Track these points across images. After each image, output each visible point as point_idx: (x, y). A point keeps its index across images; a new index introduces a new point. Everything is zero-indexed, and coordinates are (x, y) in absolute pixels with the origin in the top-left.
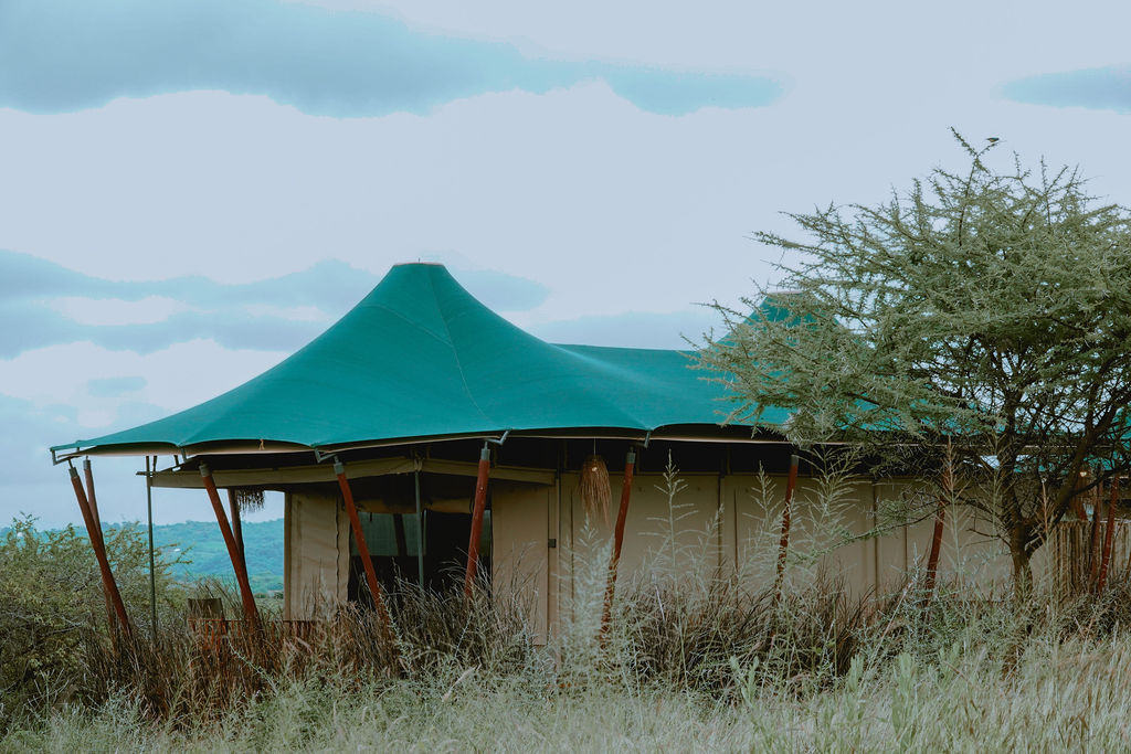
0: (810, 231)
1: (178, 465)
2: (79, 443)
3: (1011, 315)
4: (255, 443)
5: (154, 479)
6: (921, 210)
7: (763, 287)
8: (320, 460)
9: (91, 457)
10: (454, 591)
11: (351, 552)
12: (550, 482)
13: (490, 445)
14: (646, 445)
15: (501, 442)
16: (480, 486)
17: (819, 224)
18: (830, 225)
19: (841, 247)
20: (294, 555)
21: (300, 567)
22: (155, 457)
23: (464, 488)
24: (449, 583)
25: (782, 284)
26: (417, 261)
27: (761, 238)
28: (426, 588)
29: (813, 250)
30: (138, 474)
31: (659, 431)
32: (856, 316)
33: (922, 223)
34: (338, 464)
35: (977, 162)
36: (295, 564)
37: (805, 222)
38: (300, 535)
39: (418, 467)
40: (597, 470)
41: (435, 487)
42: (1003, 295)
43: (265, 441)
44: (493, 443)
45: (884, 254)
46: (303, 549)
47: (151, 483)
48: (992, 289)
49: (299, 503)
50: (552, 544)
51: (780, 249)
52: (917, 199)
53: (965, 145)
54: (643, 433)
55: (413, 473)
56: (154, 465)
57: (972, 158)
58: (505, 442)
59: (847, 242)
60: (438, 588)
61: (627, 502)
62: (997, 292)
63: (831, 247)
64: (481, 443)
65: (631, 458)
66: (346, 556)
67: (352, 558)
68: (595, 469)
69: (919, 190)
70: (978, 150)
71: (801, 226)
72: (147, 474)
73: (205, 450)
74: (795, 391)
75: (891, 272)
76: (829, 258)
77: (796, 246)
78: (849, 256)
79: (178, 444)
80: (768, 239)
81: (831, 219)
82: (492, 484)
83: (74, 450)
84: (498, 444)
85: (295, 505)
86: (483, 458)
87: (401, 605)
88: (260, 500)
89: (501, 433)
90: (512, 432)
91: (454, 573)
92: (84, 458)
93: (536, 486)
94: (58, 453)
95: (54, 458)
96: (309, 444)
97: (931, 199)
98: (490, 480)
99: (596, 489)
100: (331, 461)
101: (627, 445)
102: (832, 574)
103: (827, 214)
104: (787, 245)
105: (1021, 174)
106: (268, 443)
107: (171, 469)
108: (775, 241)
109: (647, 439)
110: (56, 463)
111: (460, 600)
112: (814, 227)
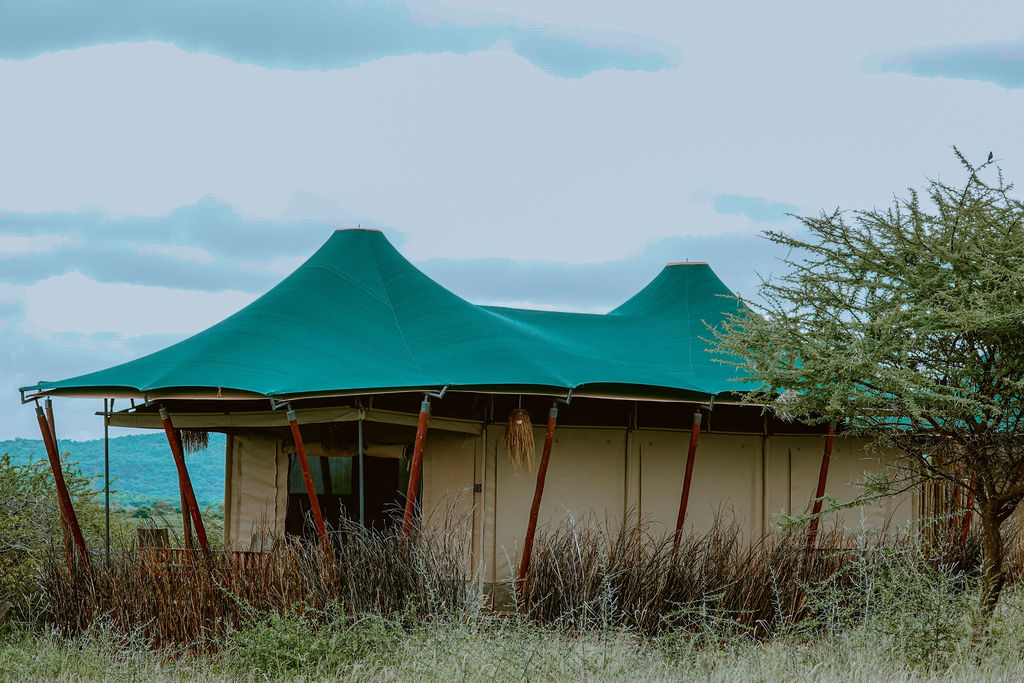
0: (815, 232)
1: (133, 407)
2: (42, 385)
3: (1006, 315)
4: (213, 390)
5: (111, 418)
6: (917, 217)
7: (766, 280)
8: (275, 407)
9: (51, 398)
10: (394, 530)
11: (288, 490)
12: (477, 432)
13: (431, 399)
14: (568, 402)
15: (440, 396)
16: (420, 435)
17: (824, 226)
18: (833, 228)
19: (842, 246)
20: (234, 492)
21: (239, 502)
22: (113, 400)
23: (405, 436)
24: (390, 523)
25: (788, 278)
26: (357, 227)
27: (770, 237)
28: (367, 525)
29: (815, 249)
30: (97, 414)
31: (579, 389)
32: (848, 307)
33: (919, 229)
34: (290, 412)
35: (973, 176)
36: (234, 500)
37: (811, 224)
38: (240, 473)
39: (362, 416)
40: (522, 424)
41: (378, 433)
42: (999, 297)
43: (222, 389)
44: (432, 397)
45: (878, 253)
46: (244, 486)
47: (108, 422)
48: (990, 291)
49: (241, 444)
50: (477, 489)
51: (787, 247)
52: (913, 207)
53: (964, 161)
54: (565, 390)
55: (357, 422)
56: (112, 406)
57: (970, 174)
58: (444, 396)
59: (847, 243)
60: (380, 527)
61: (549, 453)
62: (994, 293)
63: (833, 247)
64: (421, 397)
65: (554, 413)
66: (284, 493)
67: (290, 495)
68: (520, 422)
69: (915, 199)
70: (975, 167)
71: (807, 228)
72: (105, 414)
73: (165, 395)
74: (807, 376)
75: (883, 270)
76: (833, 256)
77: (802, 245)
78: (849, 256)
79: (140, 389)
80: (778, 239)
81: (835, 222)
82: (431, 433)
83: (37, 392)
84: (438, 399)
85: (236, 446)
86: (423, 410)
87: (345, 541)
88: (204, 439)
89: (440, 388)
90: (450, 387)
91: (394, 513)
92: (46, 398)
93: (463, 436)
94: (26, 393)
95: (23, 398)
96: (265, 393)
97: (929, 208)
98: (429, 429)
99: (521, 441)
100: (285, 408)
101: (549, 402)
102: (727, 523)
103: (832, 218)
104: (793, 243)
105: (1004, 187)
106: (225, 391)
107: (127, 410)
108: (784, 240)
109: (568, 397)
110: (24, 402)
111: (399, 538)
112: (820, 229)
